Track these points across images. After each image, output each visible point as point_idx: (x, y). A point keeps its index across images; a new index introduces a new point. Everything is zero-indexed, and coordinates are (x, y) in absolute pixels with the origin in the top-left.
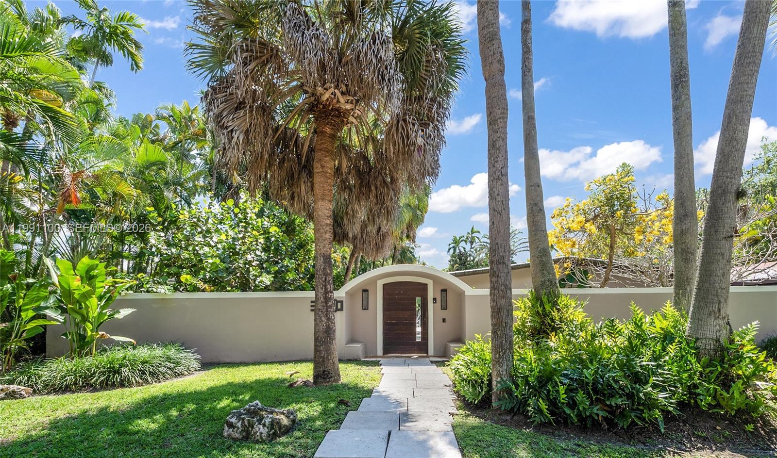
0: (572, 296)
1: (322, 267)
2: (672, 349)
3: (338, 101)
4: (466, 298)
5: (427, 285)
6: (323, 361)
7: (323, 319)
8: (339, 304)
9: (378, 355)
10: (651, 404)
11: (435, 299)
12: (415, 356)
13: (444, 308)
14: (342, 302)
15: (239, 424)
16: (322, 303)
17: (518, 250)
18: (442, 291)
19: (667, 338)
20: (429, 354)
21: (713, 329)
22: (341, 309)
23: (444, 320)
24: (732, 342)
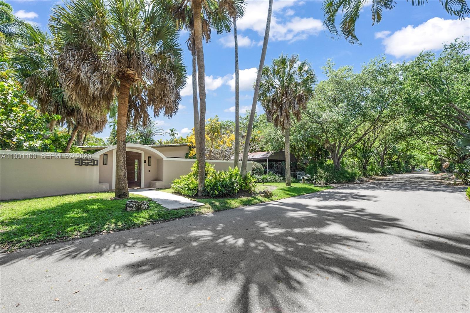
0: (210, 163)
1: (123, 147)
2: (238, 177)
3: (135, 76)
4: (164, 161)
5: (141, 154)
6: (123, 188)
7: (123, 170)
8: (96, 162)
9: (113, 189)
10: (235, 189)
11: (145, 161)
12: (135, 188)
13: (149, 165)
14: (97, 161)
15: (134, 206)
16: (122, 162)
17: (156, 133)
18: (149, 157)
19: (237, 175)
20: (142, 187)
21: (244, 173)
22: (97, 165)
23: (149, 171)
24: (247, 175)
